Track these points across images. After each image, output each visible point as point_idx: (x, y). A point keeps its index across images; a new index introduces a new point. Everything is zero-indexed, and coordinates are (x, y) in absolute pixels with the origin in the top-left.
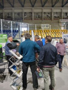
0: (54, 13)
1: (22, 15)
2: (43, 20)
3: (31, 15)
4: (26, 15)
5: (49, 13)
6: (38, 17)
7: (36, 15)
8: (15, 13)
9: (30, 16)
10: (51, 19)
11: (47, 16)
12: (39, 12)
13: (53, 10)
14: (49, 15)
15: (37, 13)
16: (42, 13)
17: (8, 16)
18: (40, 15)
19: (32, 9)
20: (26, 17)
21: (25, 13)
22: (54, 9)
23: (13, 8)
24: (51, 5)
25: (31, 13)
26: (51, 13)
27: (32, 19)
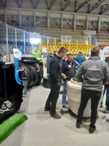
0: (77, 20)
1: (34, 20)
2: (62, 29)
3: (45, 20)
4: (38, 21)
5: (70, 20)
6: (55, 24)
7: (52, 21)
8: (23, 16)
9: (44, 23)
10: (73, 29)
11: (68, 23)
12: (57, 18)
13: (75, 15)
14: (70, 23)
15: (54, 19)
16: (61, 19)
17: (11, 19)
18: (58, 22)
19: (47, 12)
20: (38, 24)
21: (38, 17)
22: (77, 15)
23: (20, 9)
24: (73, 9)
25: (46, 18)
26: (73, 20)
27: (47, 27)
